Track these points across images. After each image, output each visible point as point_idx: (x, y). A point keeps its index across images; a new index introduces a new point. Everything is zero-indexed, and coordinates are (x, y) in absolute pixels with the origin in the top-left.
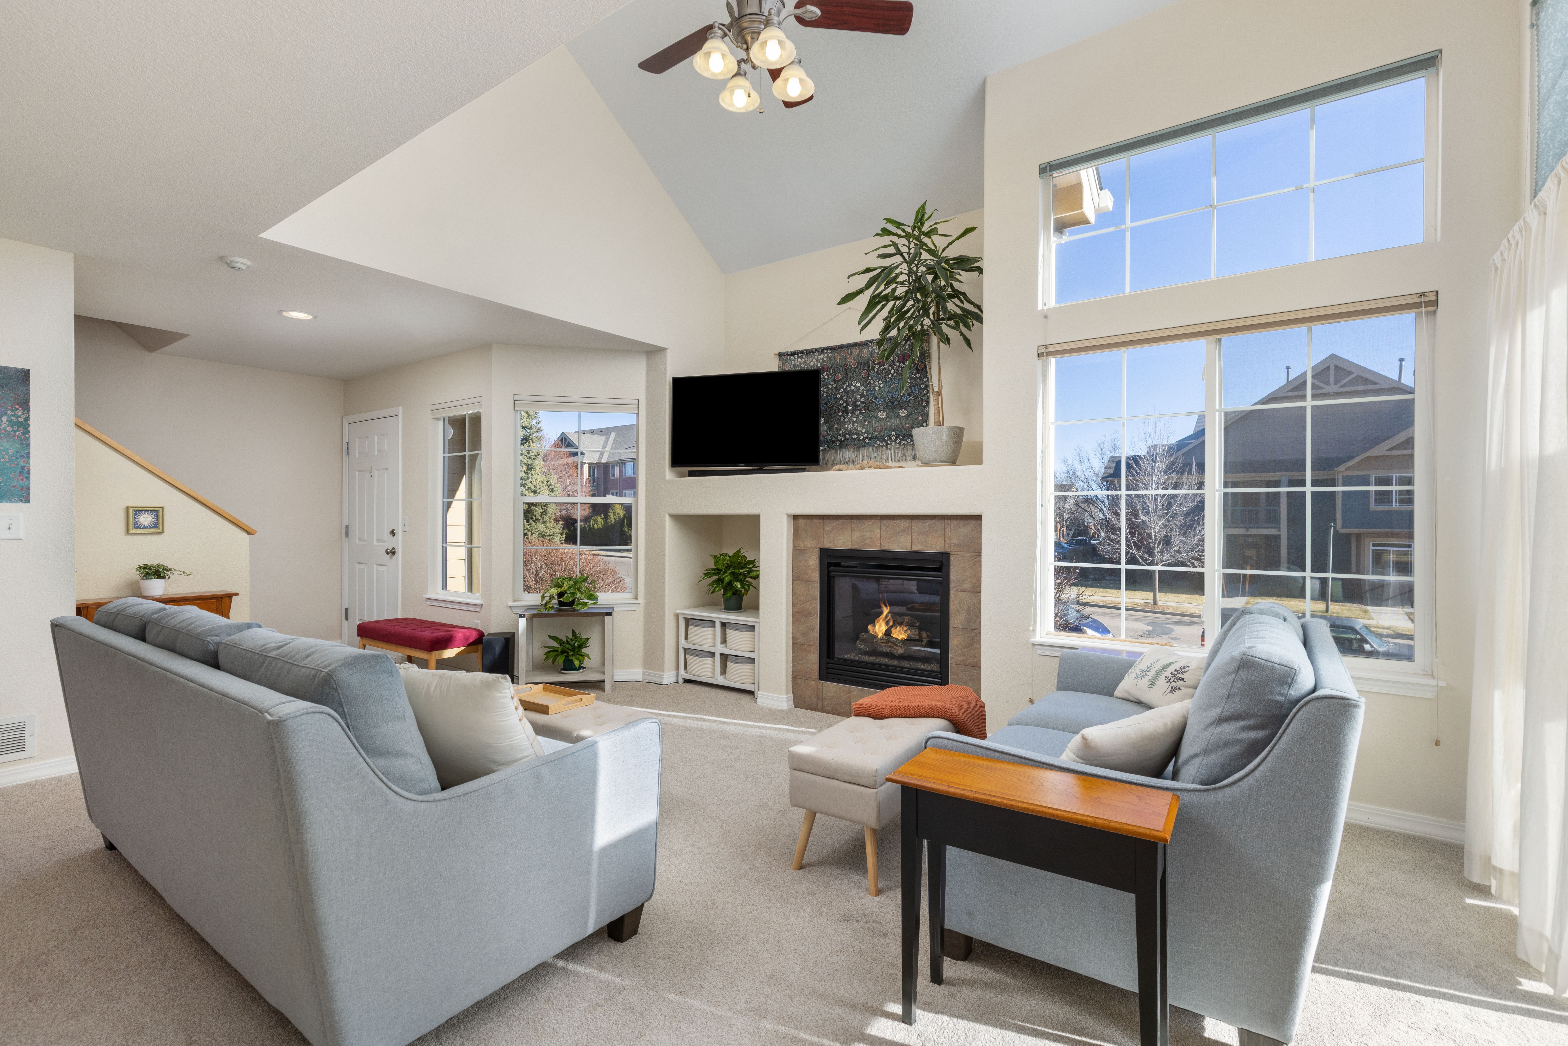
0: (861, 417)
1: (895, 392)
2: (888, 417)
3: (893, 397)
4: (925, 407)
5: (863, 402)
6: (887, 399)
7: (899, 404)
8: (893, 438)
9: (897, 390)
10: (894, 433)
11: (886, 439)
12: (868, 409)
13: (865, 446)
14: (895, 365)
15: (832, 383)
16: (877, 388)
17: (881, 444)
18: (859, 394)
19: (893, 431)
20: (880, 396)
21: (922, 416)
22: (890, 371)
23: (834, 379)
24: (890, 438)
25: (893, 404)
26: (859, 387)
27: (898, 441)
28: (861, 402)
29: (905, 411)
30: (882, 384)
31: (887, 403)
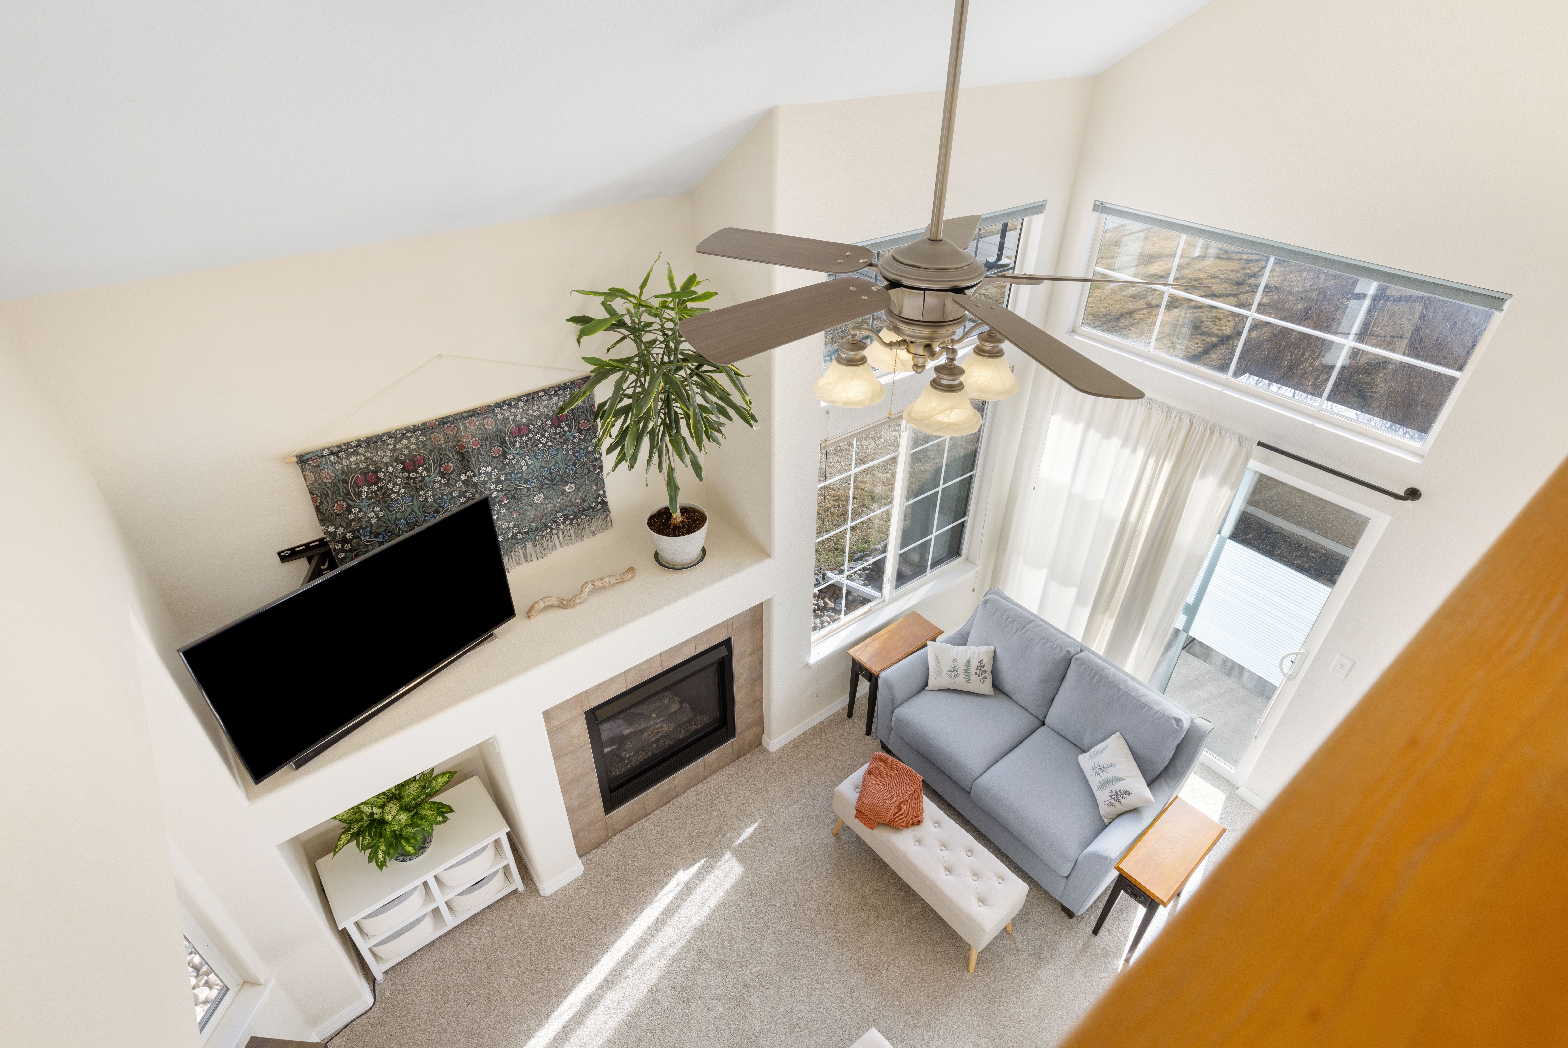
0: (503, 510)
1: (554, 465)
2: (546, 497)
3: (551, 473)
4: (599, 473)
5: (502, 490)
6: (540, 478)
7: (562, 479)
8: (560, 520)
9: (556, 462)
10: (559, 515)
11: (549, 524)
12: (514, 497)
13: (517, 543)
14: (545, 431)
15: (438, 478)
16: (524, 468)
17: (545, 533)
18: (492, 483)
19: (559, 512)
20: (531, 476)
21: (597, 484)
22: (539, 440)
23: (440, 472)
24: (555, 522)
25: (552, 480)
26: (491, 472)
27: (568, 522)
28: (498, 491)
29: (573, 486)
30: (530, 459)
31: (542, 482)
